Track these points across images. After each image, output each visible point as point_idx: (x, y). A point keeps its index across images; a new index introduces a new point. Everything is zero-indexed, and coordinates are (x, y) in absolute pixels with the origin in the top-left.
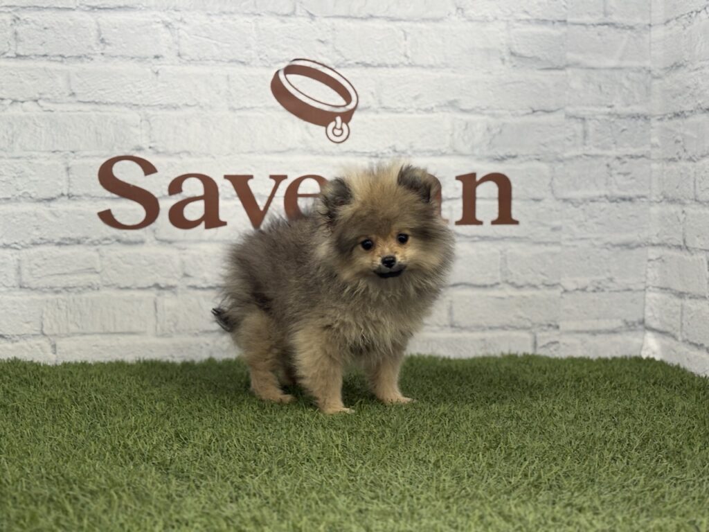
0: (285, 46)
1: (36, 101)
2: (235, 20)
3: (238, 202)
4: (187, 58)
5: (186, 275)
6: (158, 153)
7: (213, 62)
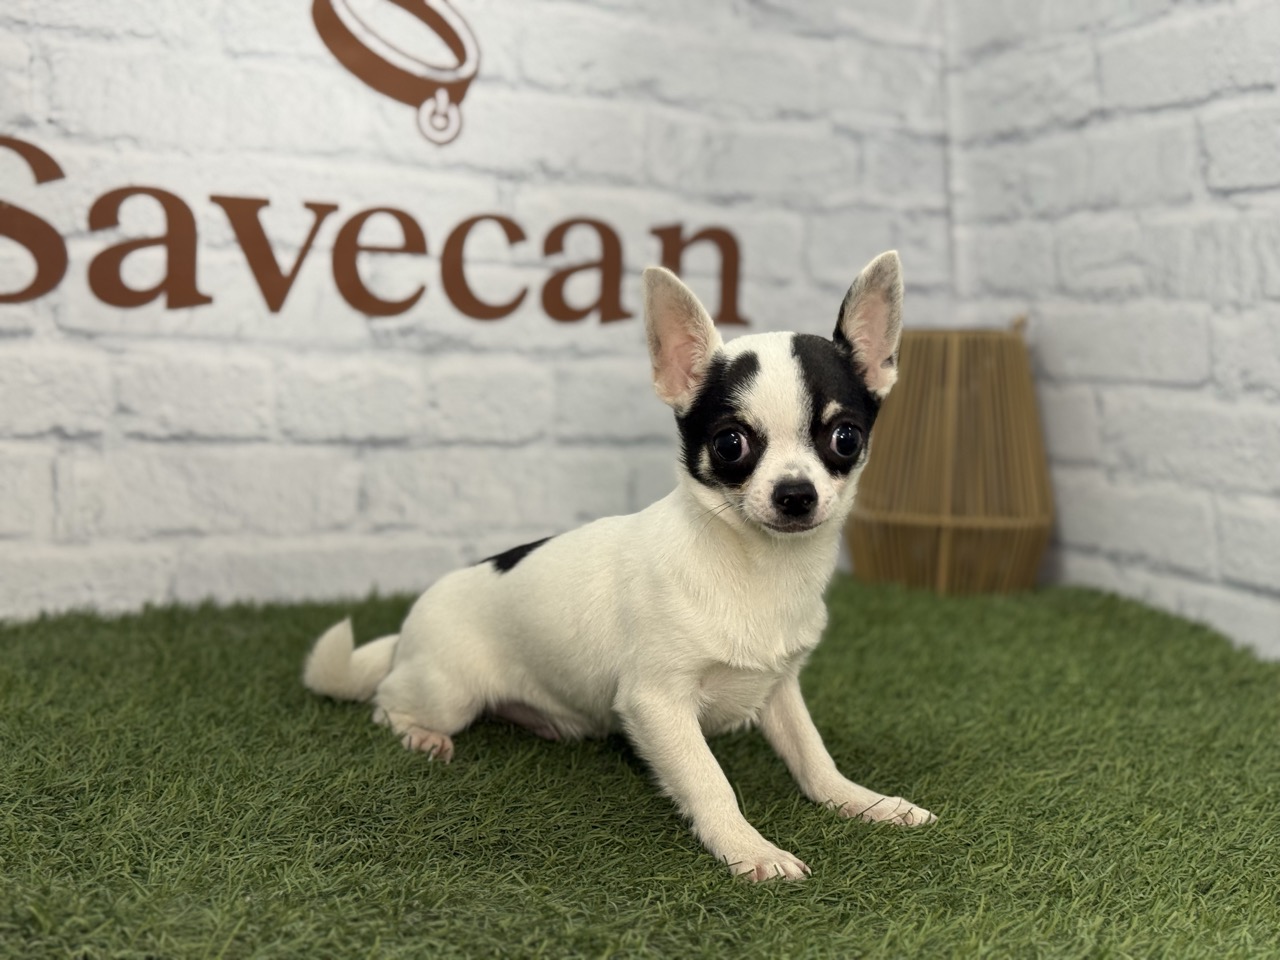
3: (236, 256)
5: (123, 410)
6: (67, 134)
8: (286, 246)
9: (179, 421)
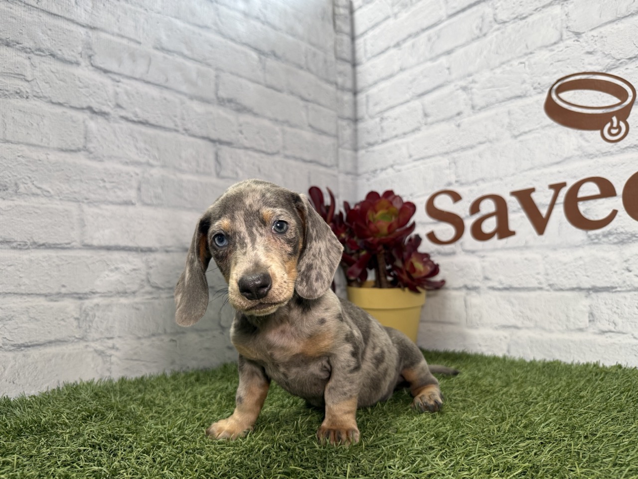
0: (555, 70)
1: (392, 166)
2: (511, 65)
3: (523, 214)
4: (478, 108)
5: (486, 278)
6: (462, 184)
7: (497, 104)
8: (544, 205)
9: (507, 282)
